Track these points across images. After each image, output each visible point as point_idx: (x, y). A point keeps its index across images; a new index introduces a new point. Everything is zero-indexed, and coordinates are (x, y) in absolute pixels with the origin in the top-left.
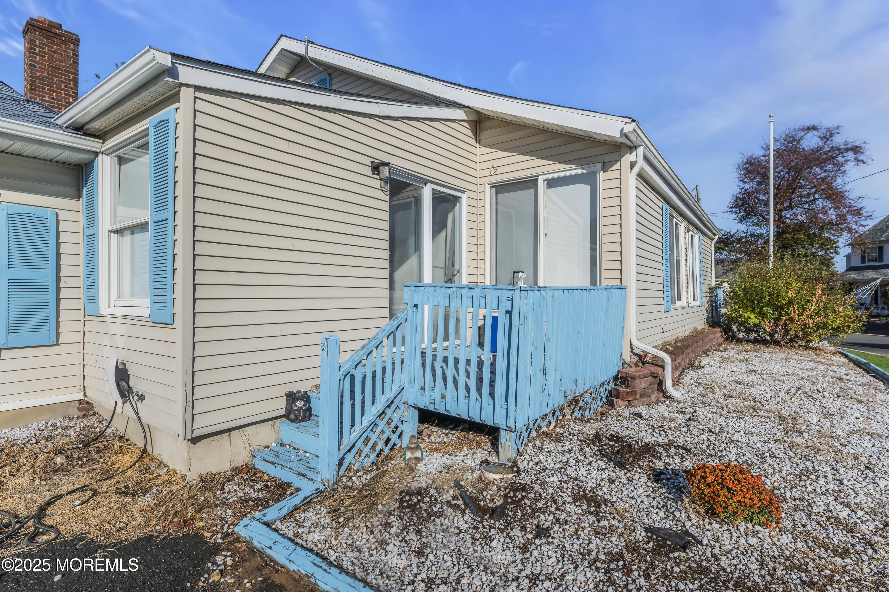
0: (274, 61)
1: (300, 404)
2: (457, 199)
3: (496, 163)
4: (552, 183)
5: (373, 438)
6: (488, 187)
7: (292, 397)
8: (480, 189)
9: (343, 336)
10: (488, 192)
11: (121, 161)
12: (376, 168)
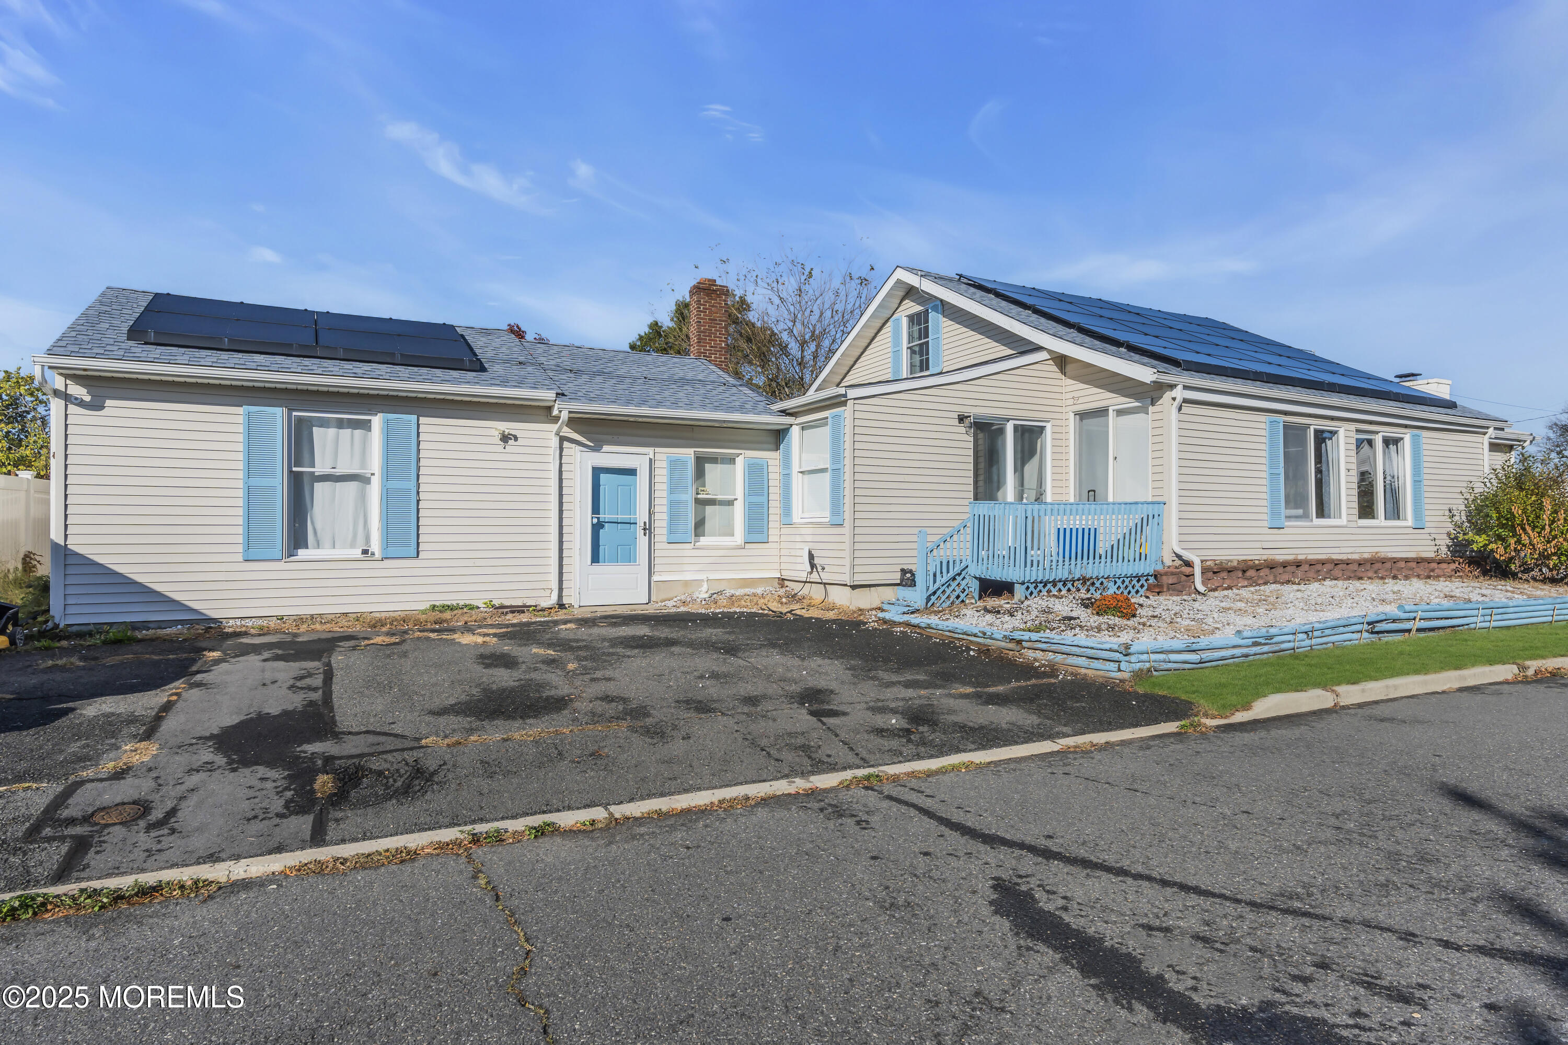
0: (891, 289)
1: (908, 575)
2: (1042, 429)
3: (1076, 394)
4: (1120, 413)
5: (948, 592)
6: (1072, 415)
7: (904, 571)
8: (1064, 416)
9: (929, 531)
10: (1072, 420)
11: (803, 428)
12: (961, 419)
